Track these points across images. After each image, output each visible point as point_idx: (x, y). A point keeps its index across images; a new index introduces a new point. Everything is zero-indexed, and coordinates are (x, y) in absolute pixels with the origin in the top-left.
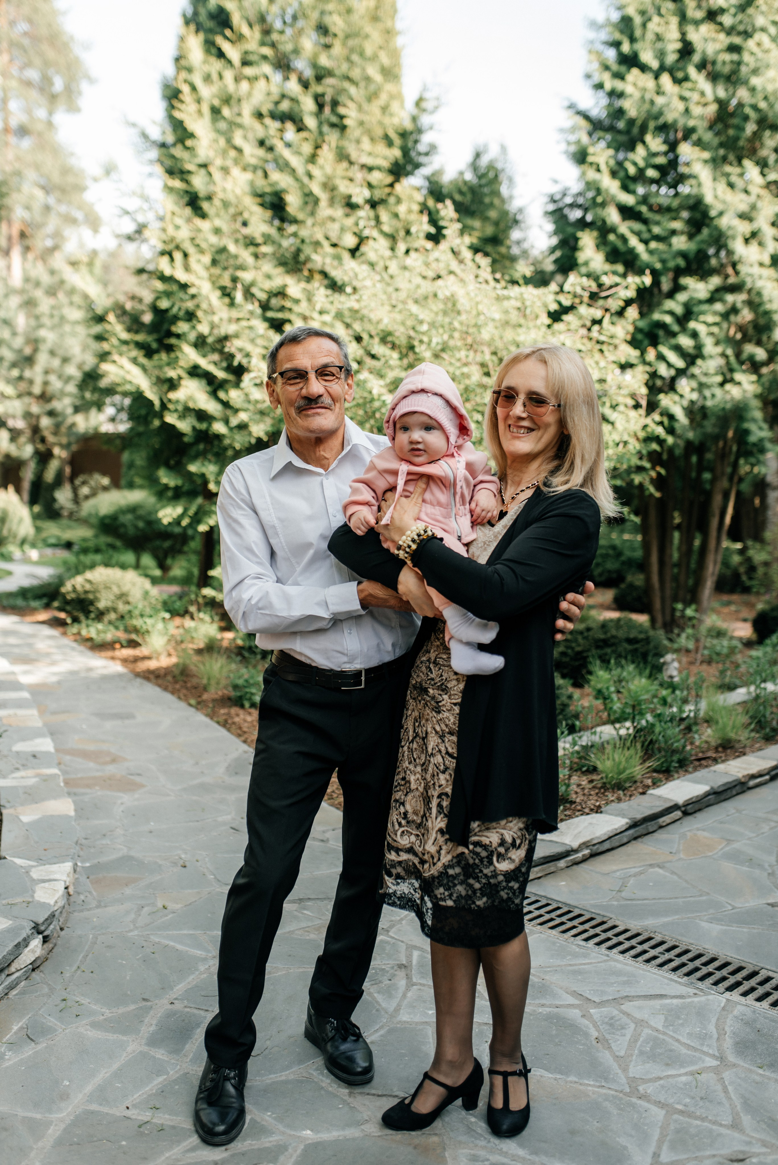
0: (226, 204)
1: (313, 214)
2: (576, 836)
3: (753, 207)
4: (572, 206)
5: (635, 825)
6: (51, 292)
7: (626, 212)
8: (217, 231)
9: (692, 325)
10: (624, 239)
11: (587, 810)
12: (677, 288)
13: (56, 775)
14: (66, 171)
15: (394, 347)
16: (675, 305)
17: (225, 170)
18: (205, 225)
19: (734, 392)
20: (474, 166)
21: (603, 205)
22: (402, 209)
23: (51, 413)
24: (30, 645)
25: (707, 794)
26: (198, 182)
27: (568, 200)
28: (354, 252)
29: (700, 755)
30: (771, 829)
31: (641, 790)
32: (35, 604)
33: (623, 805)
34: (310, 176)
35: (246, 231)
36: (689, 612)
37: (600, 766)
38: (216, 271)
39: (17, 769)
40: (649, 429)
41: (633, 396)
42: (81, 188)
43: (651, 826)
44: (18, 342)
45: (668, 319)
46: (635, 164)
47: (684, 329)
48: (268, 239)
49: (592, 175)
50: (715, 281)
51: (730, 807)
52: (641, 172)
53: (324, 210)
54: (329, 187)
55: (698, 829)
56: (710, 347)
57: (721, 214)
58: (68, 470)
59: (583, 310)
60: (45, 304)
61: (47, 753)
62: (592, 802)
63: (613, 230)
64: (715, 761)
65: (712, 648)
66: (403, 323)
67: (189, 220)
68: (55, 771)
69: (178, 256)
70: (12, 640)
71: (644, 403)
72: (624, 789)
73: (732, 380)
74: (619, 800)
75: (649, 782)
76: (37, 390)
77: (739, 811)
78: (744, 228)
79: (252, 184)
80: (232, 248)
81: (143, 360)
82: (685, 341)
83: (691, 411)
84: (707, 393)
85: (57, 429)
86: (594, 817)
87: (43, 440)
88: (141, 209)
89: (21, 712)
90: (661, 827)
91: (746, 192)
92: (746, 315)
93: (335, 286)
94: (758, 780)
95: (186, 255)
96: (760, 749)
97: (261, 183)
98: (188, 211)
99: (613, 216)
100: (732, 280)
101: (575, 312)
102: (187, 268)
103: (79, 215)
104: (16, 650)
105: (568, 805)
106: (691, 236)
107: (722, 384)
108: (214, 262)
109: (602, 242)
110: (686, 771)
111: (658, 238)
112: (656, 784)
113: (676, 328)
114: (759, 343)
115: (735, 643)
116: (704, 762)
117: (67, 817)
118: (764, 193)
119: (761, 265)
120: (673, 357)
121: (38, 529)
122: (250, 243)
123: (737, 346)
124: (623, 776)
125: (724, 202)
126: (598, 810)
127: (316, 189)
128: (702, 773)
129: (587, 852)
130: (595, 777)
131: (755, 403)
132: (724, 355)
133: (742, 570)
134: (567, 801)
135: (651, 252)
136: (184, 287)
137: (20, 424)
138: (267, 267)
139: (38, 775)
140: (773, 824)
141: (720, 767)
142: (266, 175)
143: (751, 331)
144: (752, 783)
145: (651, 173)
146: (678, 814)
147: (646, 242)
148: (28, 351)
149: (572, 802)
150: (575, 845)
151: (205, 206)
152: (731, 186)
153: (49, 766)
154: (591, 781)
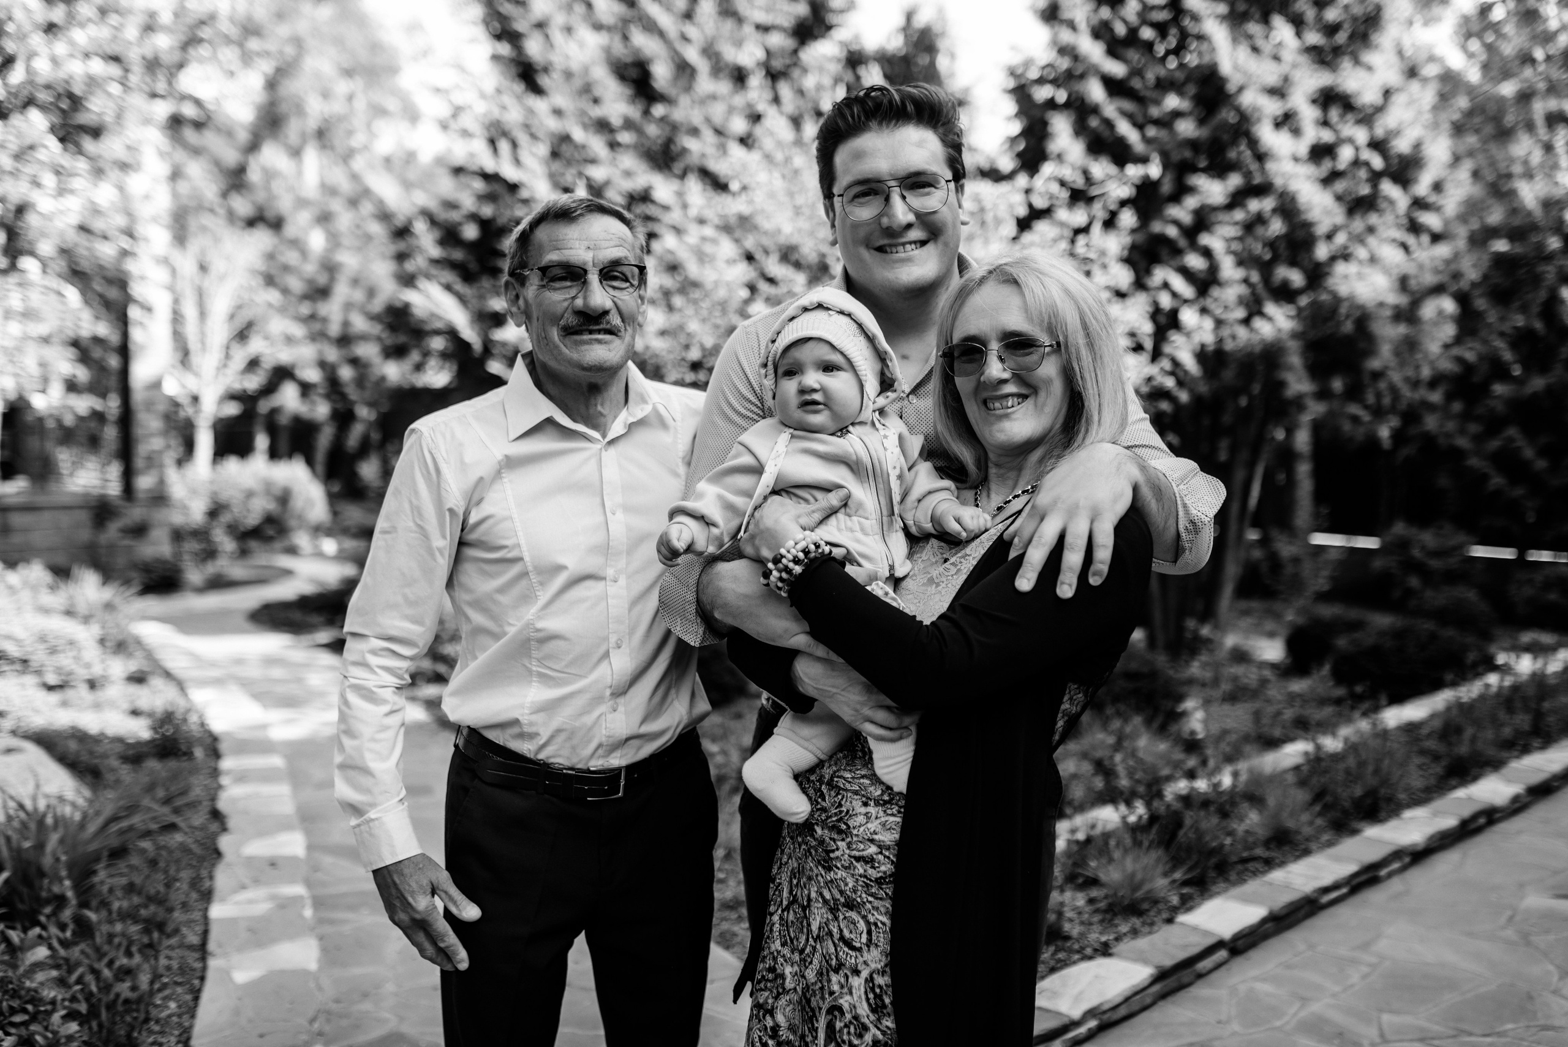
0: (568, 75)
1: (688, 89)
2: (1077, 999)
3: (1286, 79)
4: (1041, 81)
5: (1162, 975)
6: (353, 203)
7: (1114, 86)
8: (558, 112)
9: (1205, 239)
10: (1109, 124)
11: (1089, 951)
12: (1181, 191)
13: (301, 897)
14: (376, 47)
15: (798, 265)
16: (1182, 212)
17: (569, 30)
18: (540, 105)
19: (1264, 329)
20: (907, 27)
21: (1082, 76)
22: (809, 82)
23: (355, 362)
24: (299, 680)
25: (1264, 921)
26: (533, 47)
27: (1033, 74)
28: (745, 141)
29: (1245, 854)
30: (1365, 977)
31: (1165, 915)
32: (315, 619)
33: (1142, 943)
34: (685, 38)
35: (596, 112)
36: (1205, 631)
37: (1103, 876)
38: (557, 166)
39: (244, 887)
40: (1155, 383)
41: (1132, 335)
42: (393, 70)
43: (1186, 976)
44: (310, 269)
45: (1172, 232)
46: (1125, 21)
47: (1194, 245)
48: (629, 124)
49: (1066, 36)
50: (1235, 180)
51: (1297, 939)
52: (1133, 32)
53: (705, 83)
54: (710, 52)
55: (1256, 979)
56: (1229, 269)
57: (1241, 89)
58: (375, 436)
59: (1062, 214)
60: (345, 219)
61: (293, 859)
62: (1096, 936)
63: (1095, 110)
64: (1270, 864)
65: (1235, 679)
66: (812, 233)
67: (519, 98)
68: (298, 890)
69: (504, 146)
70: (277, 673)
71: (1148, 344)
72: (1140, 913)
73: (1261, 313)
74: (1135, 933)
75: (1175, 900)
76: (334, 329)
77: (1312, 947)
78: (1272, 107)
79: (607, 51)
80: (579, 135)
81: (459, 286)
82: (1194, 261)
83: (1202, 355)
84: (1225, 332)
85: (360, 381)
86: (1101, 964)
87: (343, 396)
88: (457, 86)
89: (267, 789)
90: (1200, 976)
91: (1276, 58)
92: (1277, 227)
93: (718, 185)
94: (1334, 895)
95: (514, 145)
96: (1330, 844)
97: (619, 49)
98: (519, 87)
99: (1096, 92)
100: (1257, 180)
101: (1051, 217)
102: (517, 162)
103: (392, 104)
104: (280, 689)
105: (1059, 943)
106: (1201, 122)
107: (1246, 321)
108: (555, 154)
109: (1080, 129)
110: (1227, 880)
111: (1157, 122)
112: (1187, 904)
113: (1182, 243)
114: (1293, 263)
115: (1267, 673)
116: (1251, 866)
117: (305, 973)
118: (1304, 59)
119: (1296, 159)
120: (1179, 284)
121: (335, 513)
122: (603, 126)
123: (1266, 268)
124: (1139, 894)
125: (1245, 73)
126: (1105, 950)
127: (692, 55)
128: (1252, 886)
129: (1093, 1024)
130: (1095, 893)
131: (1293, 346)
132: (1246, 281)
133: (1264, 568)
134: (1057, 936)
135: (1146, 140)
136: (513, 188)
137: (313, 375)
138: (628, 161)
139: (273, 897)
140: (1365, 969)
141: (1277, 875)
142: (626, 38)
143: (1282, 247)
144: (1326, 899)
145: (1147, 33)
146: (1223, 954)
147: (1140, 126)
148: (322, 280)
149: (1067, 938)
150: (1076, 1013)
151: (543, 81)
152: (1255, 50)
153: (292, 881)
154: (1091, 901)
